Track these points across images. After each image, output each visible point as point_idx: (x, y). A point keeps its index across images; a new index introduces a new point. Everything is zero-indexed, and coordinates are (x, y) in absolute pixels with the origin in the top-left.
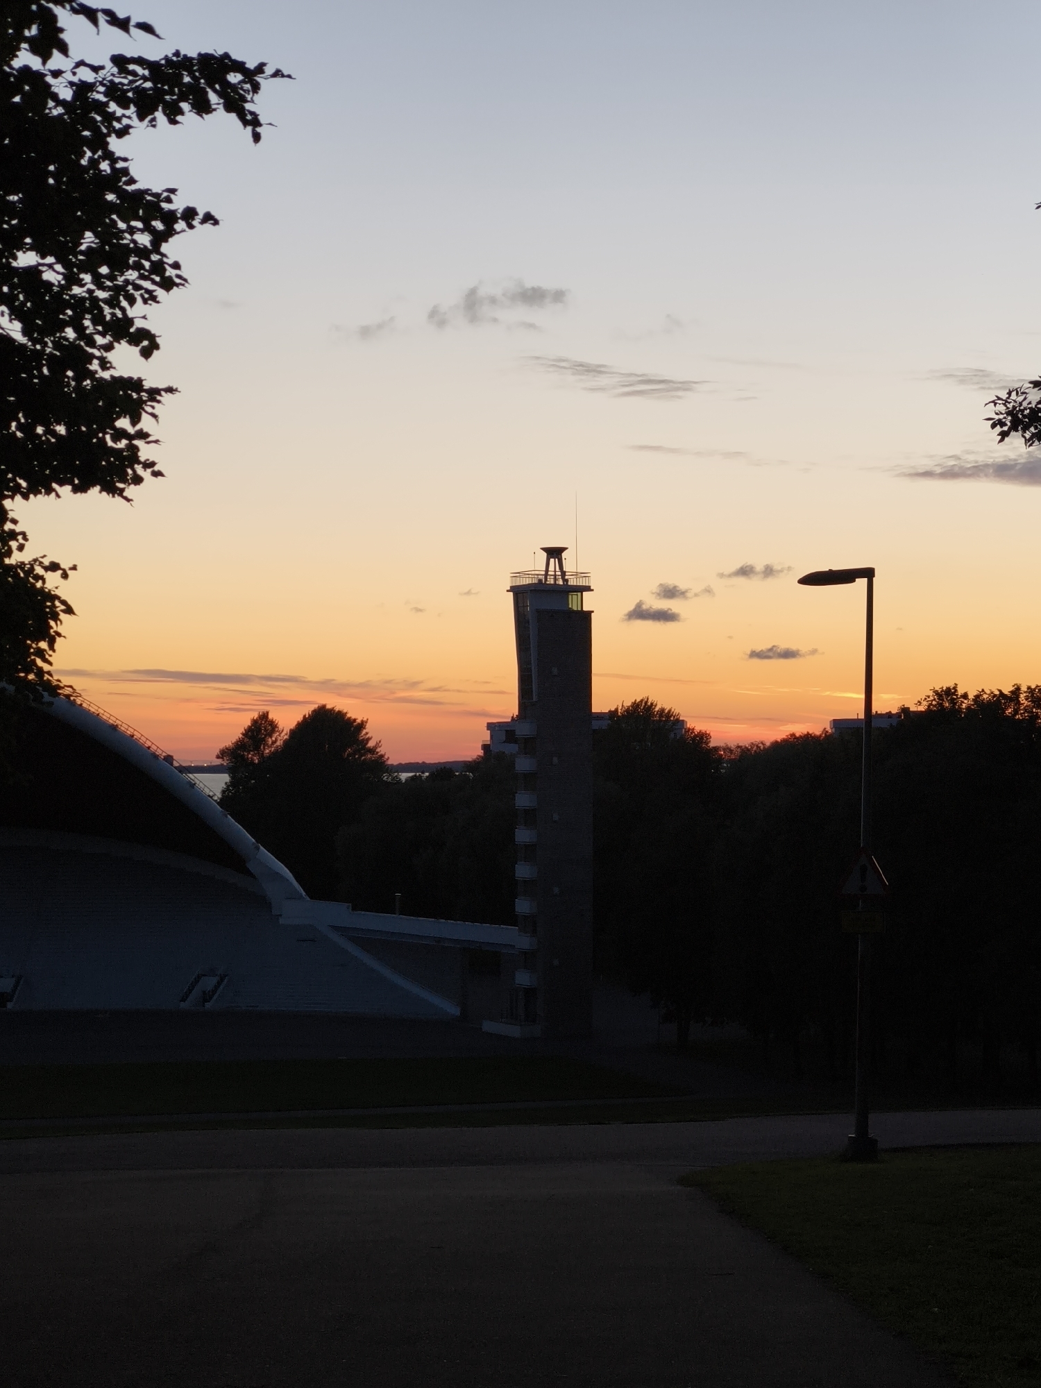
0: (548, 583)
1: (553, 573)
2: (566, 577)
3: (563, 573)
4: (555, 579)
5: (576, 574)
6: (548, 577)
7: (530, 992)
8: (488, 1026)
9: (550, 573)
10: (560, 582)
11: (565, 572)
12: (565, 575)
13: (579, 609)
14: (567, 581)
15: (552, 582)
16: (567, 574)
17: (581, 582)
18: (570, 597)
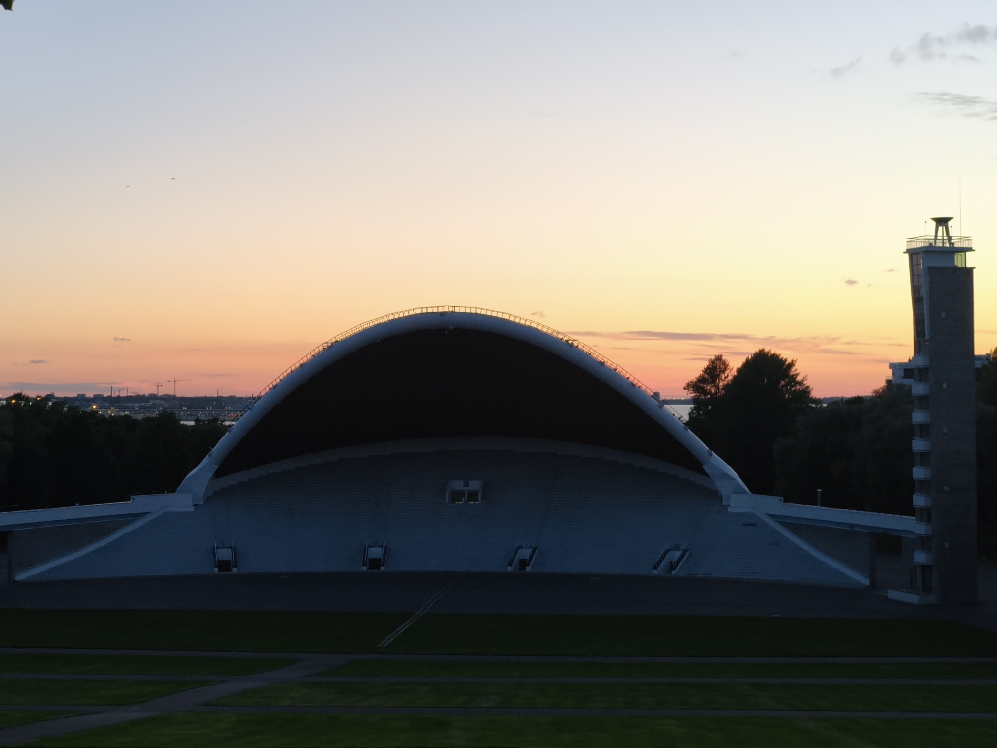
0: (937, 245)
1: (941, 238)
2: (953, 241)
3: (950, 238)
4: (943, 243)
5: (961, 238)
6: (937, 241)
7: (925, 568)
8: (893, 594)
9: (938, 238)
10: (947, 245)
11: (951, 237)
12: (951, 239)
13: (964, 266)
14: (953, 244)
15: (941, 245)
16: (953, 238)
17: (965, 245)
18: (955, 256)
